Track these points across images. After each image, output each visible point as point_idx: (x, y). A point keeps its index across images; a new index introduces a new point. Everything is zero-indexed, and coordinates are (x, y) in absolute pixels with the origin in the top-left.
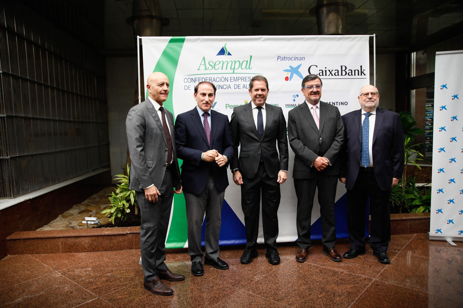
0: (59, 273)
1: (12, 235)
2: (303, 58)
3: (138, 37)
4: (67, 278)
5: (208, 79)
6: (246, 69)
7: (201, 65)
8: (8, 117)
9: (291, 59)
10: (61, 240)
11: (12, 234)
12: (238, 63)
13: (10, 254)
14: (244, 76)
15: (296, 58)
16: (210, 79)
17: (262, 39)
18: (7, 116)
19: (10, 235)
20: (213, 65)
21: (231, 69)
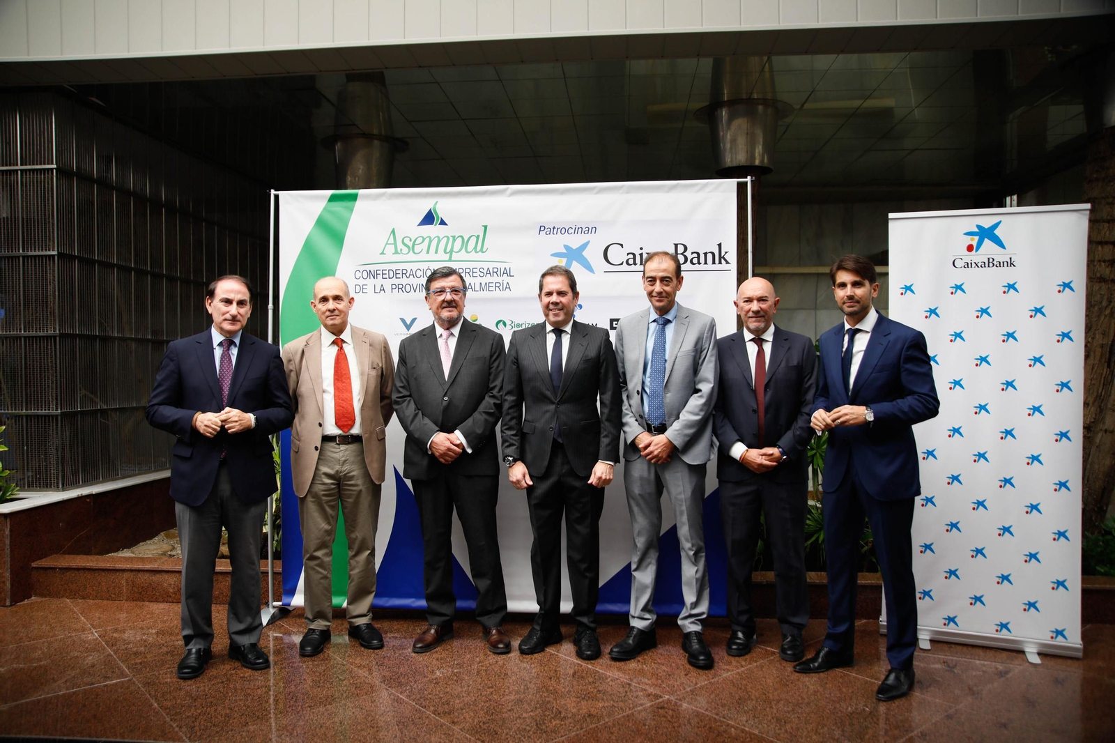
0: (96, 634)
1: (44, 560)
2: (594, 229)
3: (273, 192)
4: (104, 643)
5: (400, 272)
6: (476, 252)
7: (387, 244)
8: (61, 335)
9: (567, 231)
10: (126, 575)
11: (45, 557)
12: (459, 242)
13: (36, 595)
14: (471, 265)
15: (578, 230)
16: (404, 272)
17: (508, 192)
18: (60, 333)
19: (40, 559)
20: (410, 244)
21: (445, 252)
